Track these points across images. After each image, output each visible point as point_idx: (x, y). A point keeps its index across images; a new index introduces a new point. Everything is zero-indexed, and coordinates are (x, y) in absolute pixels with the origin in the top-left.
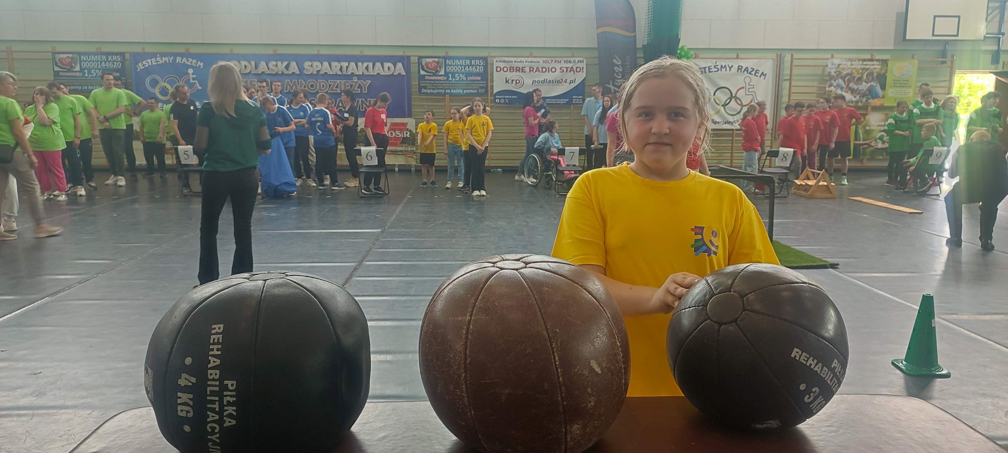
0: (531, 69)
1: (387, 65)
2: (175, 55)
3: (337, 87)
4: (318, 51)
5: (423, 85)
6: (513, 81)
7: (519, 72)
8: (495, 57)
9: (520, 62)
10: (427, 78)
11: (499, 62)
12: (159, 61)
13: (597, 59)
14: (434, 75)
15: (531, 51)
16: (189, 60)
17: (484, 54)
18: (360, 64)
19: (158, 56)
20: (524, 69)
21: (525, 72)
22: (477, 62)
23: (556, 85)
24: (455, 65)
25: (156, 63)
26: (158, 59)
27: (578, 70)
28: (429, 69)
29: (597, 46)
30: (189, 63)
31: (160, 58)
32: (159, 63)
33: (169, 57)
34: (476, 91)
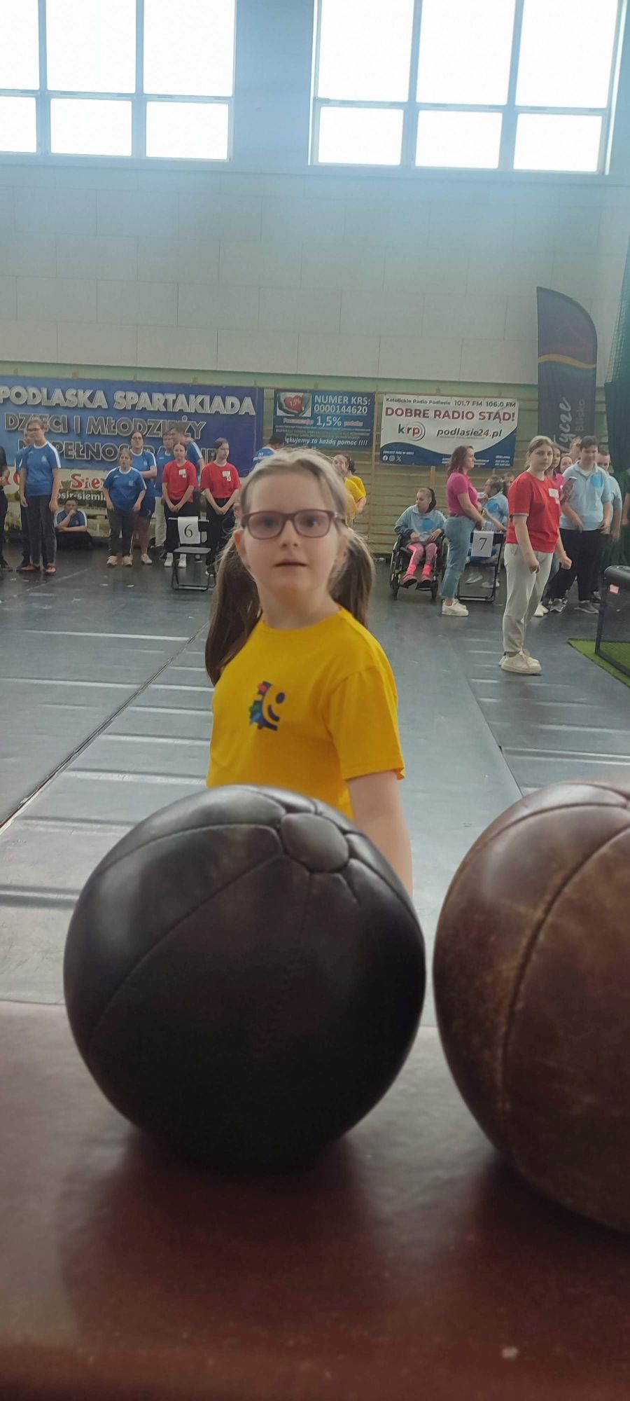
0: (437, 414)
1: (230, 400)
4: (135, 377)
6: (409, 429)
7: (419, 416)
8: (385, 393)
9: (421, 402)
10: (285, 420)
11: (391, 400)
13: (537, 403)
14: (297, 417)
15: (439, 386)
17: (369, 388)
18: (192, 397)
20: (426, 412)
21: (428, 417)
22: (360, 400)
23: (472, 438)
24: (327, 403)
27: (507, 417)
28: (289, 408)
29: (536, 382)
34: (355, 443)
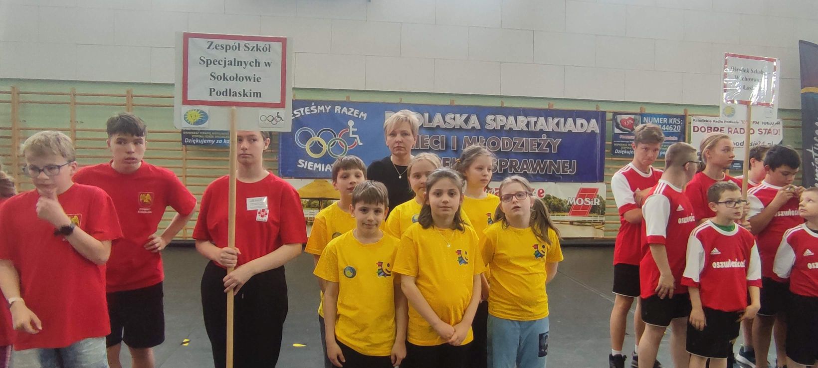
0: (730, 130)
1: (580, 121)
2: (334, 104)
3: (522, 146)
4: (503, 104)
5: (618, 145)
8: (693, 115)
9: (719, 122)
10: (621, 137)
11: (697, 121)
12: (314, 111)
14: (630, 134)
16: (350, 110)
17: (680, 112)
18: (550, 119)
19: (313, 104)
22: (675, 120)
25: (309, 113)
26: (312, 108)
27: (776, 132)
28: (624, 127)
30: (349, 114)
31: (315, 107)
32: (312, 113)
33: (326, 106)
